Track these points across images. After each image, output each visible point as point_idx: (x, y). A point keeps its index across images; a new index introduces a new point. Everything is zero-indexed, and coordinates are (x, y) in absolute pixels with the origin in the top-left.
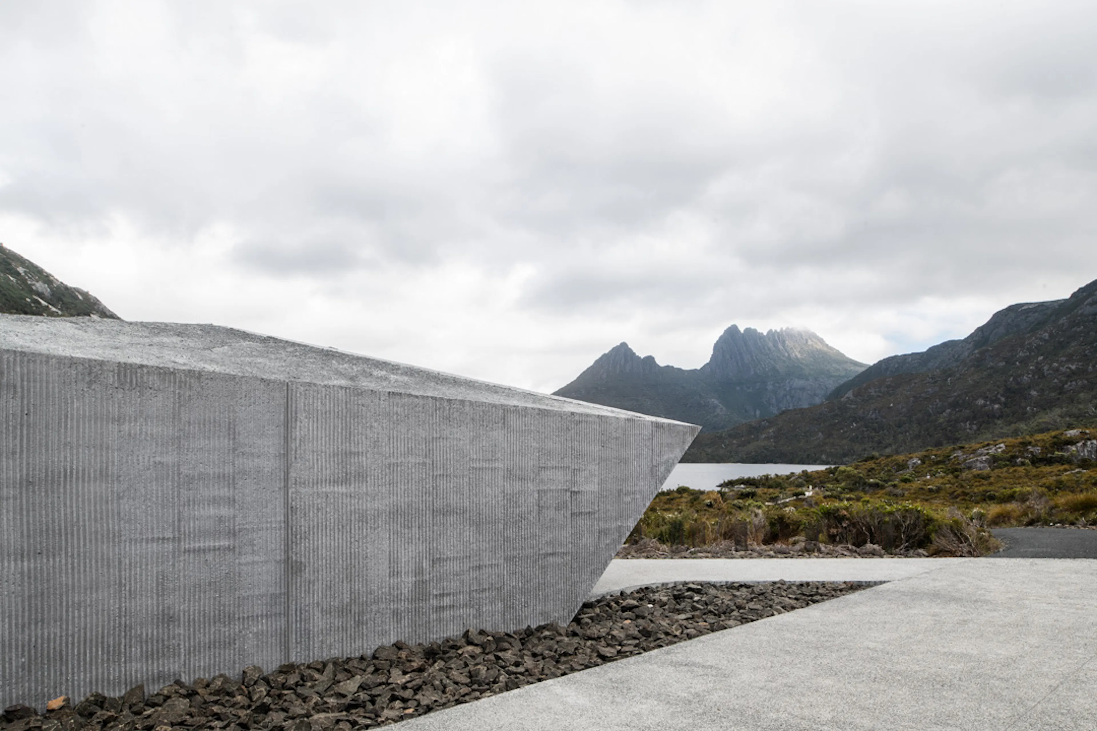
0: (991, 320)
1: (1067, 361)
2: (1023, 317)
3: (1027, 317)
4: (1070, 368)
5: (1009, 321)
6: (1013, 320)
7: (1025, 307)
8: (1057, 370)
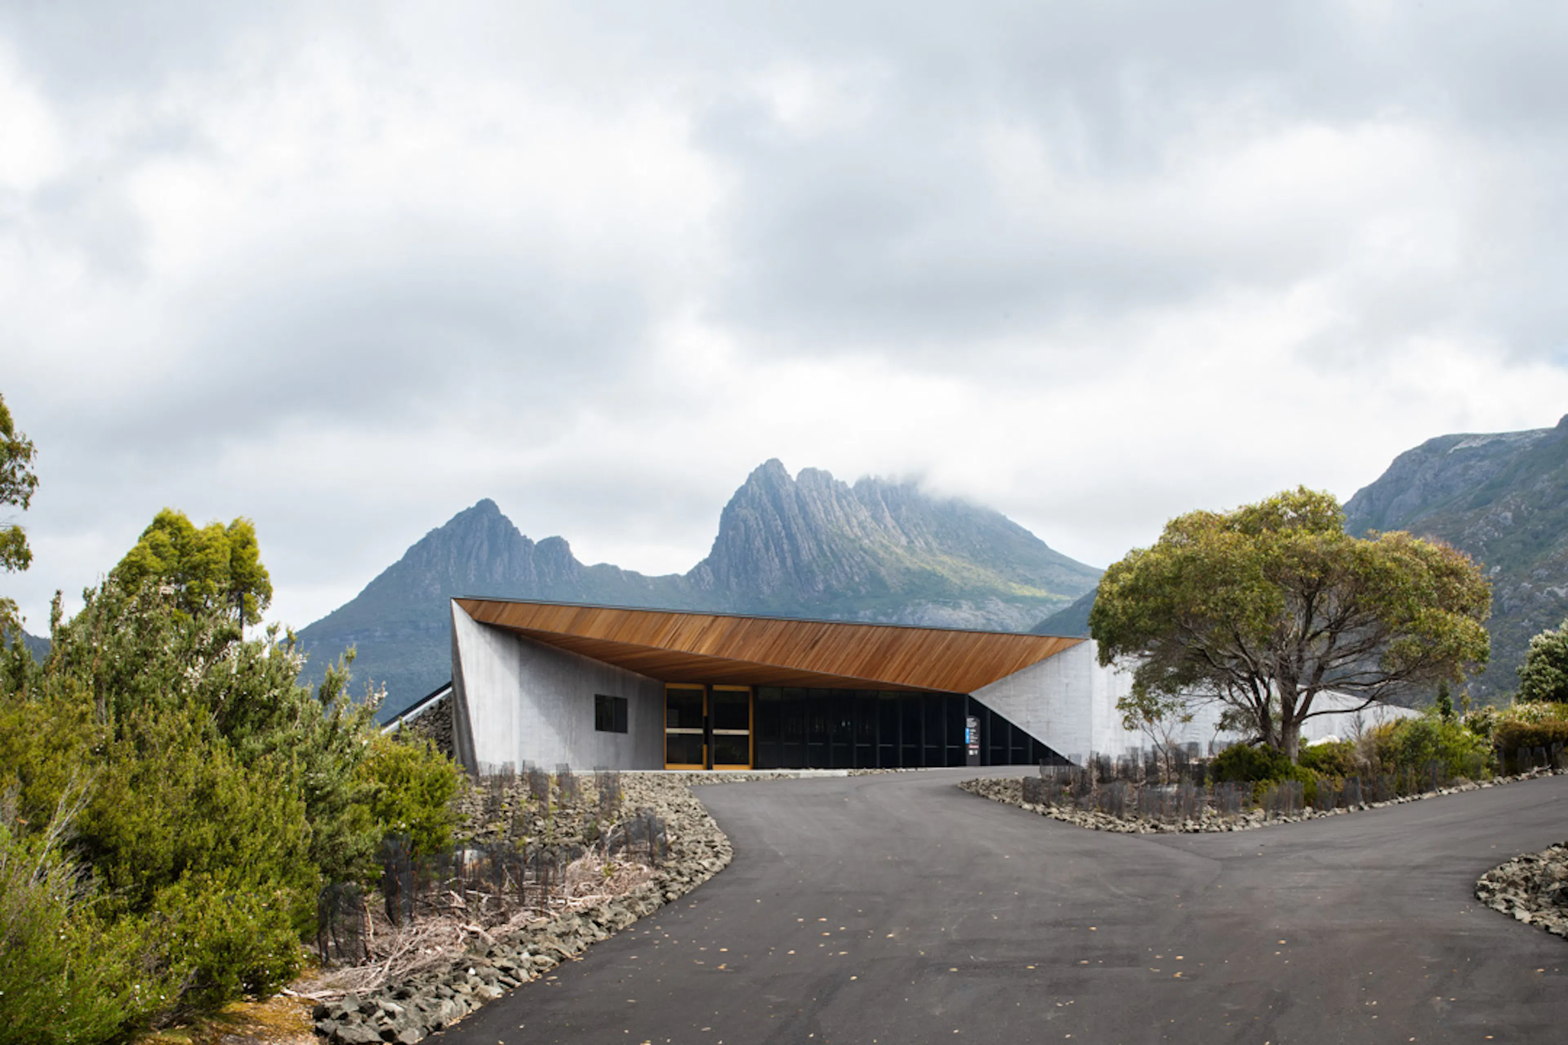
0: (1389, 471)
1: (1550, 578)
2: (1459, 468)
3: (1467, 469)
4: (1555, 595)
5: (1429, 477)
6: (1436, 476)
7: (1462, 445)
8: (1530, 598)
